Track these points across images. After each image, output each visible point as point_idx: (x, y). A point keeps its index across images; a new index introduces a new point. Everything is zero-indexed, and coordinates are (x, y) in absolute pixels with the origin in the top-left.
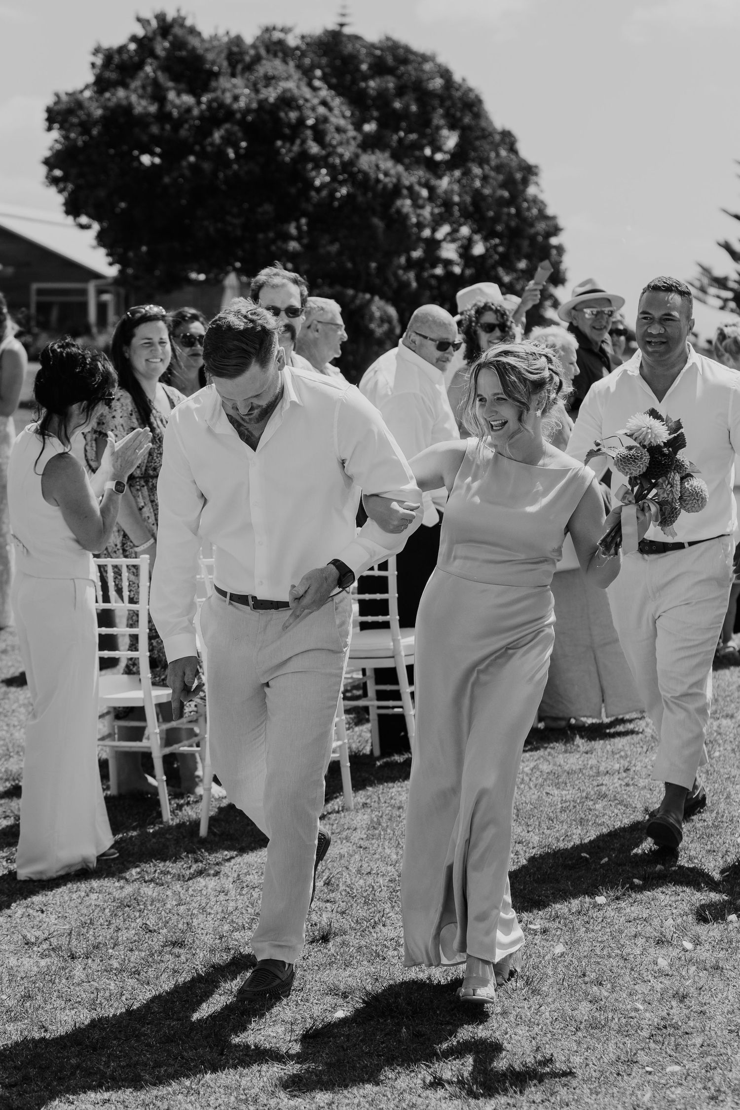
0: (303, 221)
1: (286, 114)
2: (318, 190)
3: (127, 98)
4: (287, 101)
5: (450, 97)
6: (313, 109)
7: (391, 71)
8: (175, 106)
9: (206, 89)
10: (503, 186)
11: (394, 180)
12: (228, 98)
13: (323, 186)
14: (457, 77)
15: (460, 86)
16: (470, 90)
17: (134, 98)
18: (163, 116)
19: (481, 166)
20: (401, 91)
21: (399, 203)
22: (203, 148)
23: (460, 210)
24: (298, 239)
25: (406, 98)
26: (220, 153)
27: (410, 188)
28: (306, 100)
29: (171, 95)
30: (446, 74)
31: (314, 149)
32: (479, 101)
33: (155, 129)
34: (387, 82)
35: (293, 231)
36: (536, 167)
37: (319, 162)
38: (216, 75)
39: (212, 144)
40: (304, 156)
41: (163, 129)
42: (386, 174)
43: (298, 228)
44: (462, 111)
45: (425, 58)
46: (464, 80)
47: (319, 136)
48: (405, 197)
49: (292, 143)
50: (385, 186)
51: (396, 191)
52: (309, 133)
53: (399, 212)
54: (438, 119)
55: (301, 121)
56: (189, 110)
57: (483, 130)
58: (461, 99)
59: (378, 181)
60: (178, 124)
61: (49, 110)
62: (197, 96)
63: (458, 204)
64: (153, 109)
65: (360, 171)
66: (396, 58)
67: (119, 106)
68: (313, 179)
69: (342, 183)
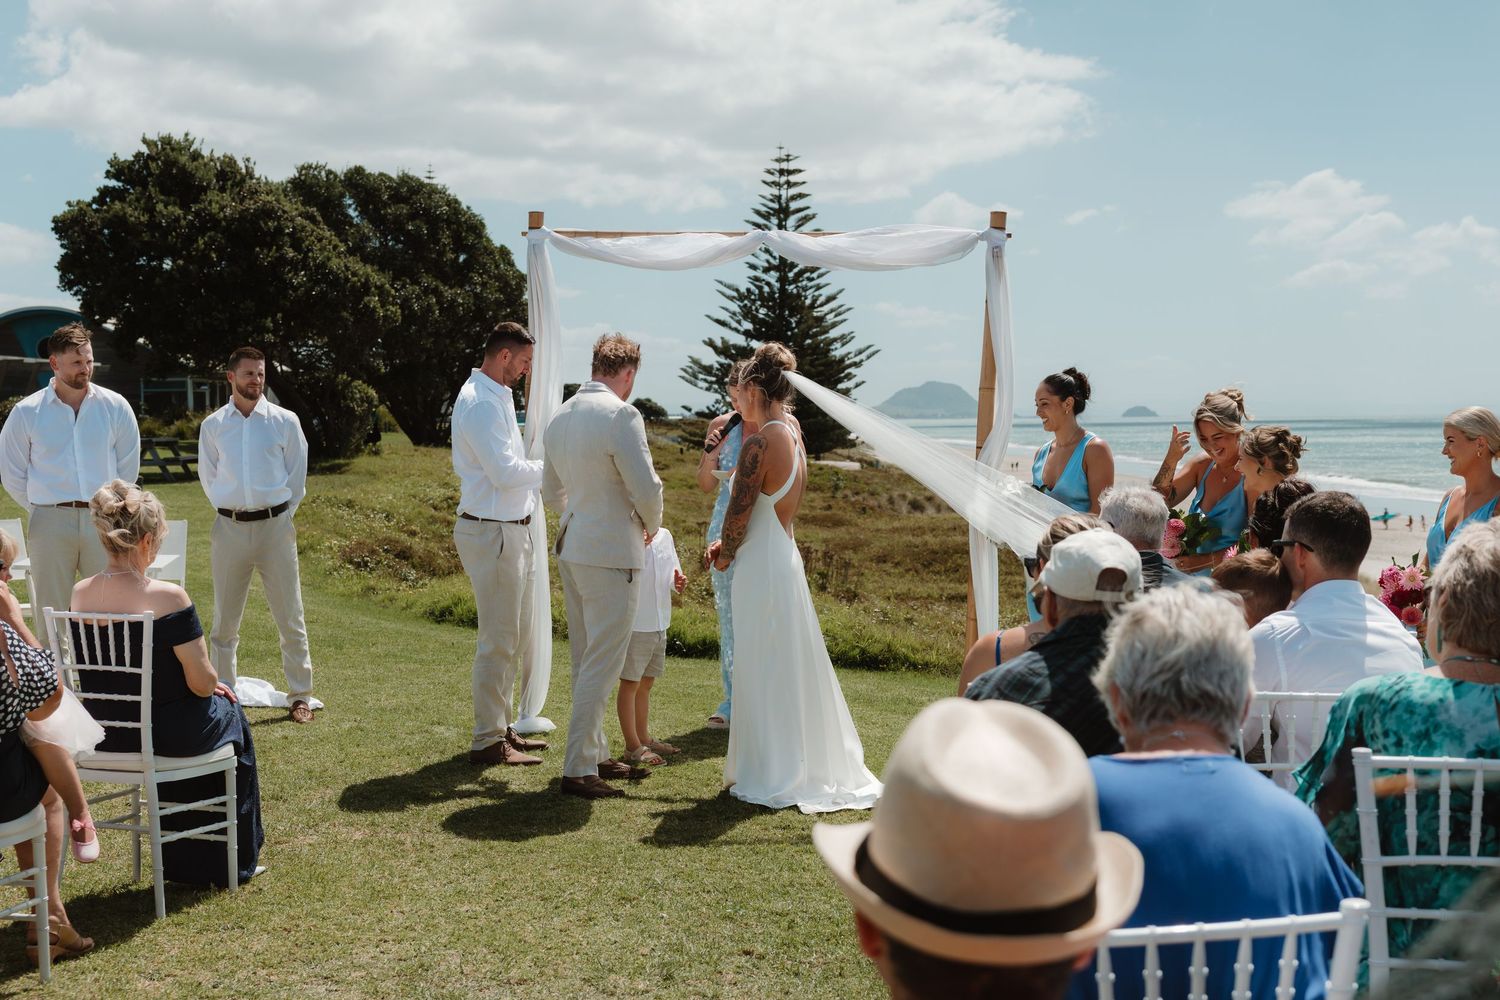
0: (279, 315)
1: (266, 224)
2: (295, 289)
3: (123, 208)
4: (267, 213)
5: (459, 224)
6: (292, 220)
7: (405, 200)
8: (163, 216)
9: (196, 201)
10: (500, 290)
11: (363, 280)
12: (215, 208)
13: (300, 285)
14: (464, 206)
15: (466, 213)
16: (475, 216)
17: (129, 211)
18: (153, 225)
19: (481, 275)
20: (413, 216)
21: (366, 299)
22: (189, 253)
24: (275, 332)
25: (418, 222)
26: (204, 257)
28: (284, 212)
29: (160, 207)
30: (454, 204)
31: (291, 253)
33: (146, 237)
34: (402, 209)
35: (269, 323)
37: (295, 266)
38: (205, 190)
39: (197, 250)
40: (282, 260)
41: (153, 236)
42: (354, 274)
43: (274, 321)
44: (466, 231)
46: (468, 208)
47: (296, 244)
49: (270, 251)
50: (354, 285)
51: (366, 288)
52: (286, 239)
53: (366, 306)
54: (445, 239)
55: (279, 230)
56: (177, 219)
57: (485, 248)
58: (465, 222)
59: (347, 280)
60: (166, 232)
61: (55, 220)
62: (185, 207)
64: (144, 218)
65: (331, 271)
66: (410, 188)
67: (116, 216)
68: (291, 279)
69: (317, 283)
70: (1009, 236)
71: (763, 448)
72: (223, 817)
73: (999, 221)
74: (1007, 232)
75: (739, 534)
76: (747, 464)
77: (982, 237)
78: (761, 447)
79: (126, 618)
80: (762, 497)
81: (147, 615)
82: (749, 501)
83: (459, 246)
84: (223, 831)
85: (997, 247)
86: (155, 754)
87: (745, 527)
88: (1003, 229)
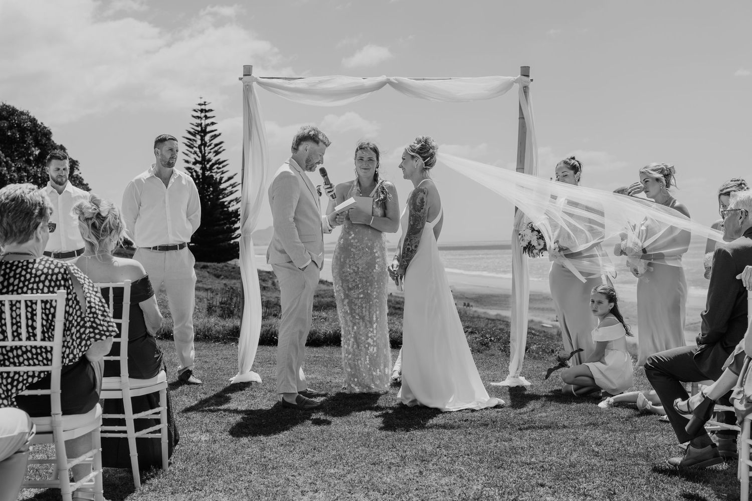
5: (36, 131)
7: (6, 119)
14: (39, 122)
15: (41, 126)
16: (45, 128)
20: (11, 127)
23: (41, 181)
25: (14, 130)
27: (6, 163)
30: (33, 121)
32: (51, 133)
34: (5, 123)
36: (77, 161)
44: (41, 136)
45: (22, 113)
46: (42, 123)
48: (4, 167)
54: (30, 140)
57: (52, 146)
58: (40, 131)
63: (40, 177)
66: (8, 112)
70: (532, 80)
71: (426, 193)
72: (158, 422)
73: (525, 72)
74: (530, 78)
75: (416, 247)
76: (418, 204)
77: (516, 81)
78: (424, 193)
79: (111, 285)
80: (427, 224)
81: (126, 283)
82: (421, 226)
83: (37, 144)
84: (159, 431)
85: (525, 87)
86: (129, 377)
87: (419, 241)
88: (528, 76)
